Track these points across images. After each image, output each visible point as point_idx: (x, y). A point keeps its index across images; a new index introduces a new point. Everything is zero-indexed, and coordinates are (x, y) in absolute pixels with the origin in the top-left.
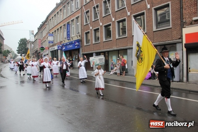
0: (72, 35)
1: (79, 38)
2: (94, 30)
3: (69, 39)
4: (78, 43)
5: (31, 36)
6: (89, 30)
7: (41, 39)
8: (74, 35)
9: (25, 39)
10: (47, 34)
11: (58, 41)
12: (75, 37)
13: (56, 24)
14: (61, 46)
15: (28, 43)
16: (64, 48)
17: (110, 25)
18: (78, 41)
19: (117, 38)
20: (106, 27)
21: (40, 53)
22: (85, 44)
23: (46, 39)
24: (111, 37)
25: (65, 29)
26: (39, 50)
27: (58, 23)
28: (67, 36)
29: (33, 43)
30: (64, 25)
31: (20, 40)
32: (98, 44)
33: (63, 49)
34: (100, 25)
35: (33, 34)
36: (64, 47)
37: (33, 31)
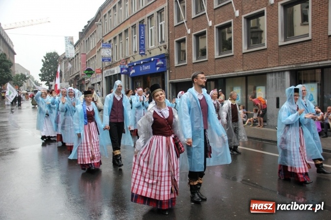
0: (149, 46)
1: (164, 51)
2: (194, 35)
3: (144, 54)
4: (163, 61)
5: (68, 48)
6: (186, 36)
7: (87, 54)
8: (153, 46)
9: (55, 54)
10: (99, 44)
11: (121, 58)
12: (154, 49)
13: (116, 24)
14: (127, 66)
15: (61, 61)
16: (133, 71)
17: (229, 25)
18: (162, 57)
19: (244, 52)
20: (220, 28)
21: (84, 79)
22: (176, 64)
23: (96, 54)
24: (231, 49)
25: (135, 34)
26: (82, 75)
27: (121, 23)
28: (140, 47)
29: (70, 61)
30: (132, 27)
31: (45, 56)
32: (202, 64)
33: (131, 73)
34: (207, 25)
35: (72, 43)
36: (133, 69)
37: (72, 38)
